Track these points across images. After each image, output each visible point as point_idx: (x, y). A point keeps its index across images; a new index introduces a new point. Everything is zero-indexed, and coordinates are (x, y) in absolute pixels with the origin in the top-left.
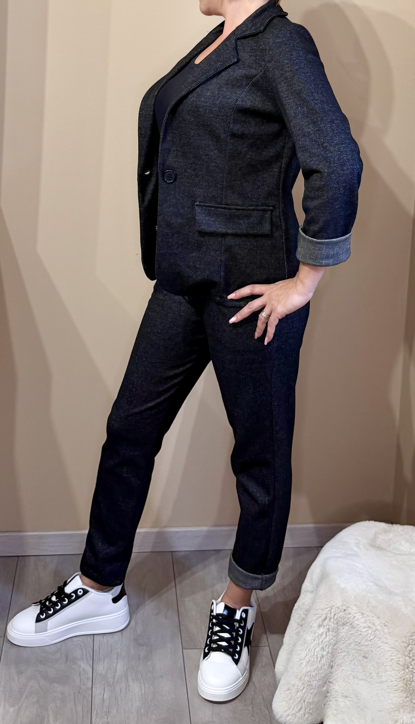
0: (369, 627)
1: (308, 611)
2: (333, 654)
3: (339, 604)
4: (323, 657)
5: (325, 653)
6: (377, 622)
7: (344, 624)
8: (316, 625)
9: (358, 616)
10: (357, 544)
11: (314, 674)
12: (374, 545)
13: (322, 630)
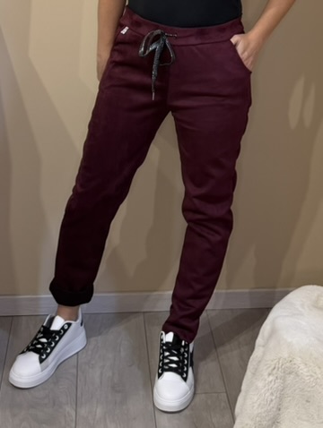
0: (312, 376)
1: (260, 362)
2: (281, 399)
3: (286, 356)
4: (272, 400)
5: (274, 398)
6: (318, 371)
7: (290, 373)
8: (266, 374)
9: (302, 366)
10: (302, 306)
11: (264, 415)
12: (317, 306)
13: (271, 378)
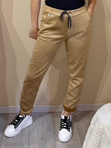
3: (102, 128)
5: (98, 142)
